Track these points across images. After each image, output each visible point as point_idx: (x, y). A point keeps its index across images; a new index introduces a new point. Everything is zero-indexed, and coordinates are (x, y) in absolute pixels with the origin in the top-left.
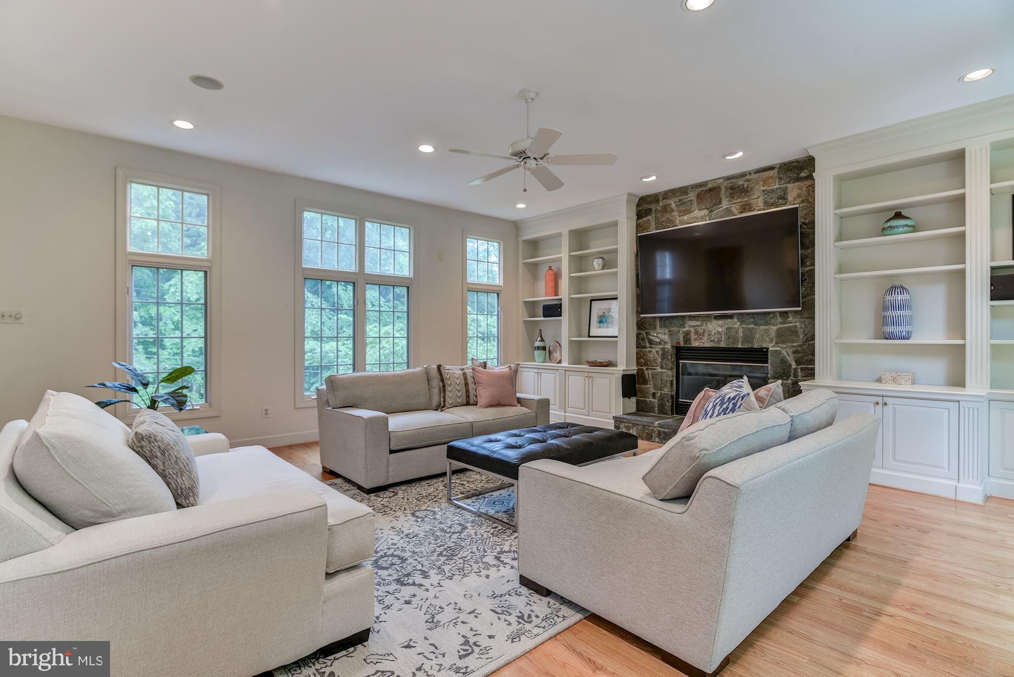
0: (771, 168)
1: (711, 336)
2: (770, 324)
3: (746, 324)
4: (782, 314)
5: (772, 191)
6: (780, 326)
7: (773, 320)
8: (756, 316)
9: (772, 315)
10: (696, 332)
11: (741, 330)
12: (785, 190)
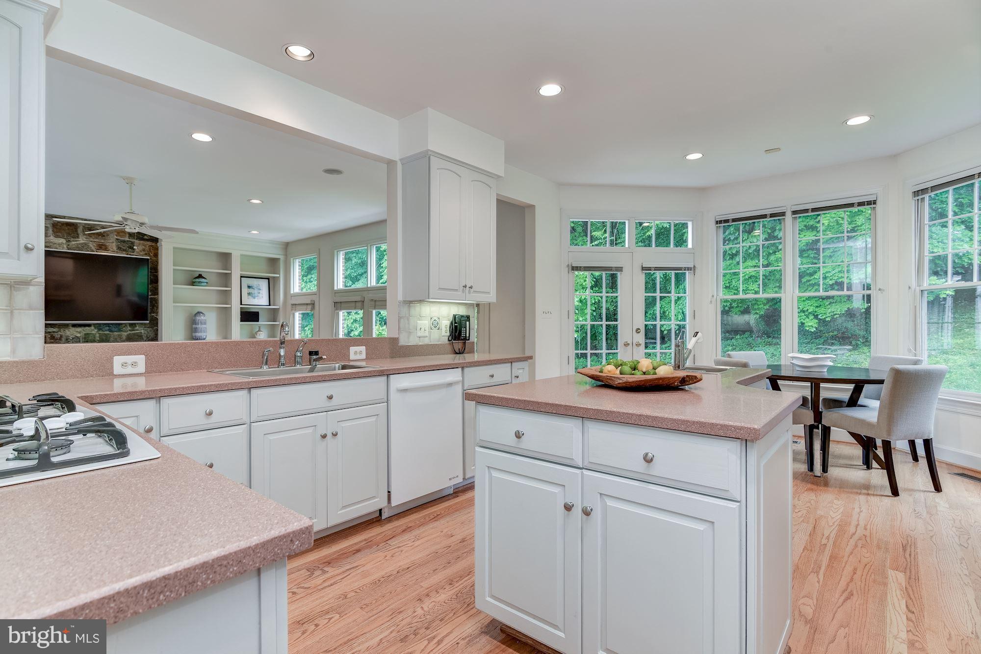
1: (69, 340)
2: (122, 331)
3: (102, 331)
4: (131, 325)
5: (124, 241)
6: (129, 332)
7: (124, 328)
8: (111, 325)
9: (124, 325)
11: (98, 335)
12: (133, 243)
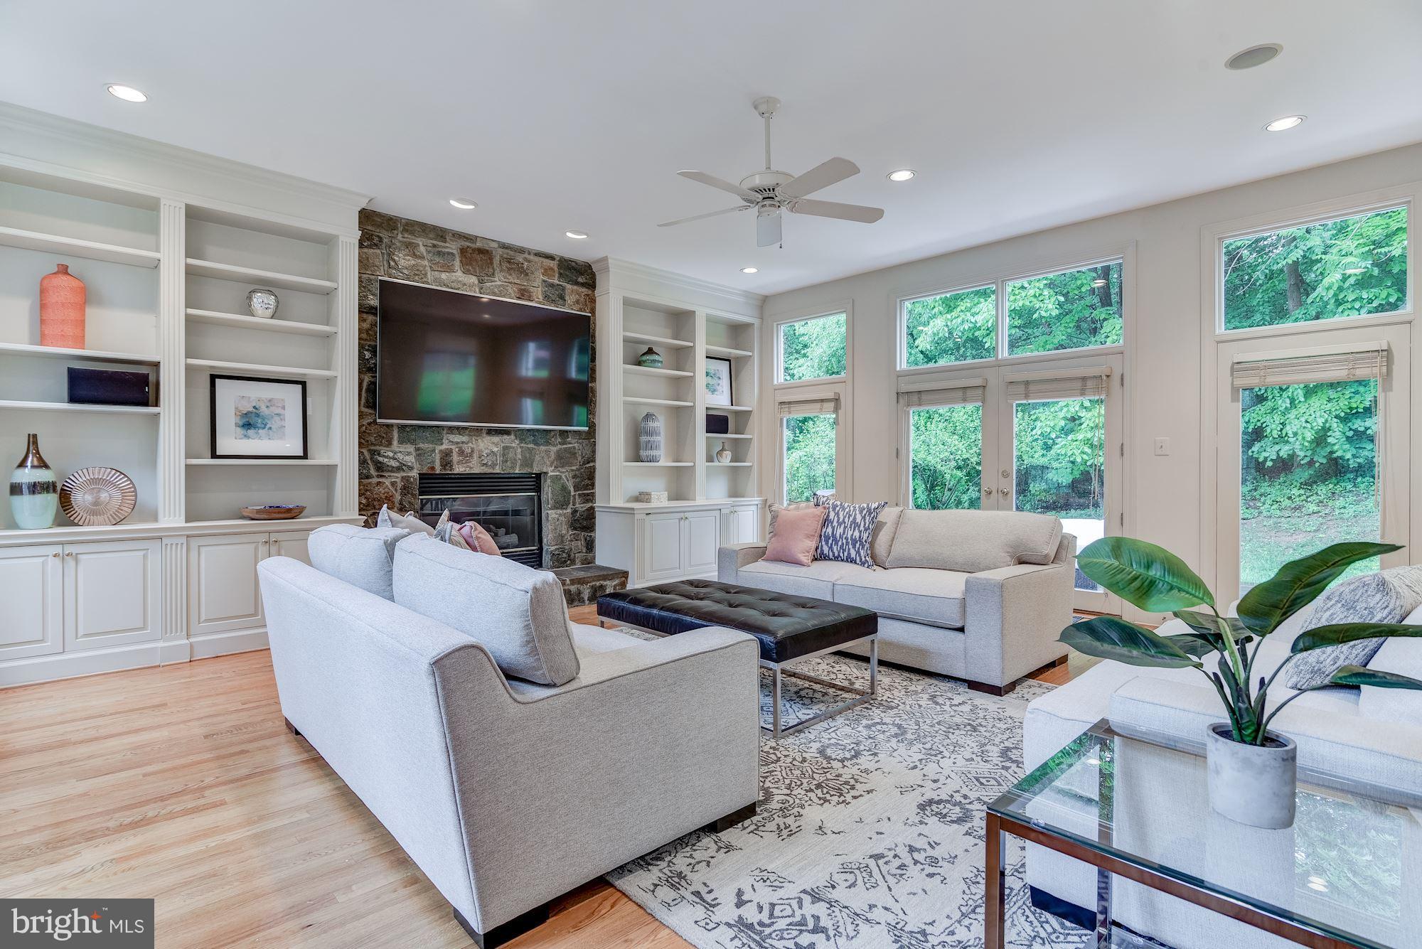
0: (551, 258)
1: (483, 458)
2: (550, 444)
3: (525, 443)
4: (563, 433)
5: (552, 285)
6: (559, 446)
7: (553, 439)
8: (536, 434)
9: (553, 433)
10: (461, 452)
11: (519, 450)
12: (564, 289)
